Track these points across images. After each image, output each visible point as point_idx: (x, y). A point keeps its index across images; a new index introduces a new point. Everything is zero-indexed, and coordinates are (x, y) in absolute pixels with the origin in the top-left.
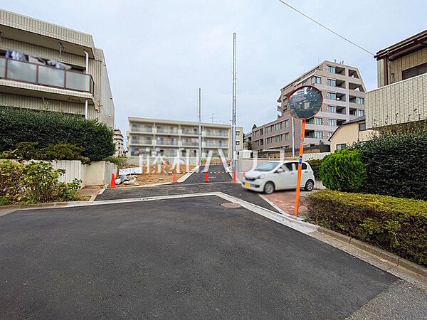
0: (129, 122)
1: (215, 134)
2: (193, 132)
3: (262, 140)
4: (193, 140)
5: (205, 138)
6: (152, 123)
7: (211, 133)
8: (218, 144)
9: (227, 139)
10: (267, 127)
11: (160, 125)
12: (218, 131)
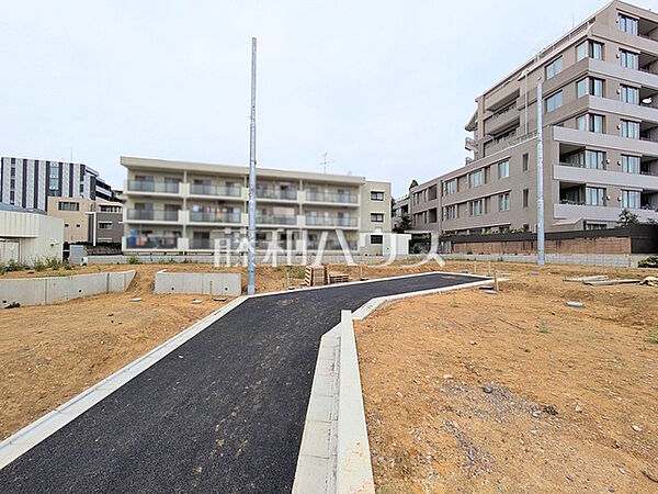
0: (126, 169)
1: (328, 197)
2: (278, 192)
3: (433, 211)
4: (277, 211)
5: (304, 206)
6: (180, 173)
7: (320, 196)
8: (336, 220)
9: (355, 209)
10: (446, 181)
11: (200, 177)
12: (335, 190)
